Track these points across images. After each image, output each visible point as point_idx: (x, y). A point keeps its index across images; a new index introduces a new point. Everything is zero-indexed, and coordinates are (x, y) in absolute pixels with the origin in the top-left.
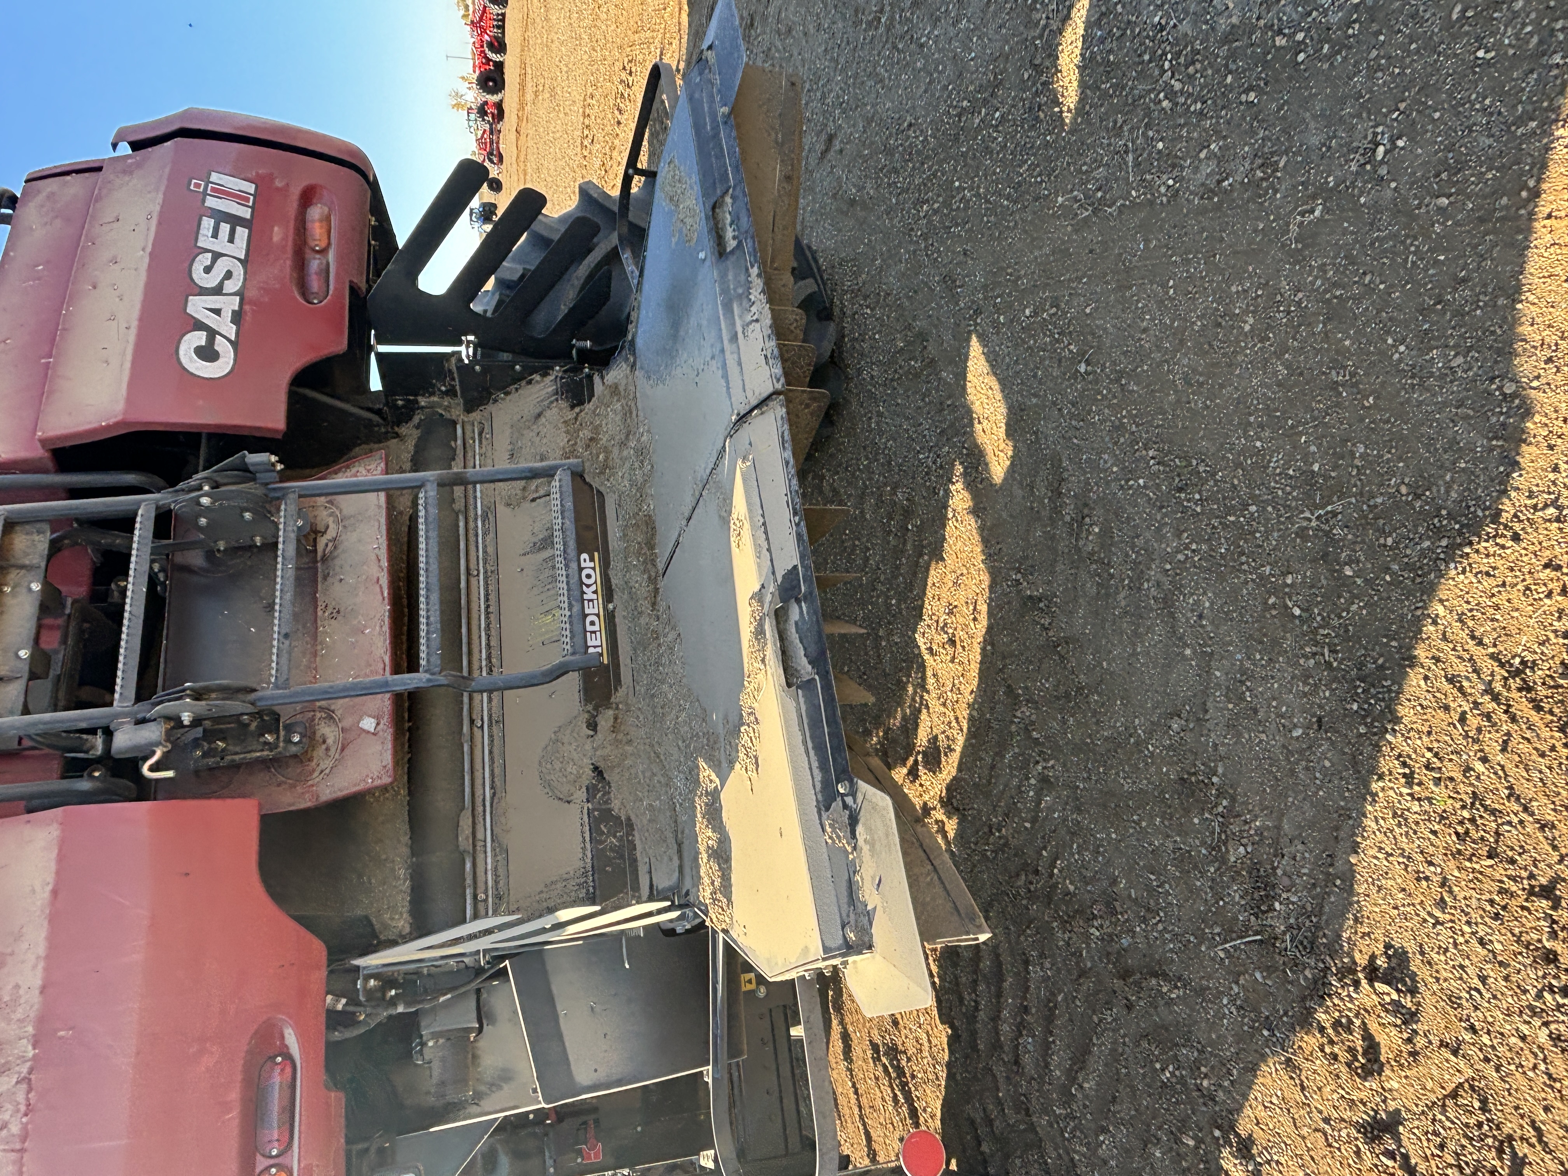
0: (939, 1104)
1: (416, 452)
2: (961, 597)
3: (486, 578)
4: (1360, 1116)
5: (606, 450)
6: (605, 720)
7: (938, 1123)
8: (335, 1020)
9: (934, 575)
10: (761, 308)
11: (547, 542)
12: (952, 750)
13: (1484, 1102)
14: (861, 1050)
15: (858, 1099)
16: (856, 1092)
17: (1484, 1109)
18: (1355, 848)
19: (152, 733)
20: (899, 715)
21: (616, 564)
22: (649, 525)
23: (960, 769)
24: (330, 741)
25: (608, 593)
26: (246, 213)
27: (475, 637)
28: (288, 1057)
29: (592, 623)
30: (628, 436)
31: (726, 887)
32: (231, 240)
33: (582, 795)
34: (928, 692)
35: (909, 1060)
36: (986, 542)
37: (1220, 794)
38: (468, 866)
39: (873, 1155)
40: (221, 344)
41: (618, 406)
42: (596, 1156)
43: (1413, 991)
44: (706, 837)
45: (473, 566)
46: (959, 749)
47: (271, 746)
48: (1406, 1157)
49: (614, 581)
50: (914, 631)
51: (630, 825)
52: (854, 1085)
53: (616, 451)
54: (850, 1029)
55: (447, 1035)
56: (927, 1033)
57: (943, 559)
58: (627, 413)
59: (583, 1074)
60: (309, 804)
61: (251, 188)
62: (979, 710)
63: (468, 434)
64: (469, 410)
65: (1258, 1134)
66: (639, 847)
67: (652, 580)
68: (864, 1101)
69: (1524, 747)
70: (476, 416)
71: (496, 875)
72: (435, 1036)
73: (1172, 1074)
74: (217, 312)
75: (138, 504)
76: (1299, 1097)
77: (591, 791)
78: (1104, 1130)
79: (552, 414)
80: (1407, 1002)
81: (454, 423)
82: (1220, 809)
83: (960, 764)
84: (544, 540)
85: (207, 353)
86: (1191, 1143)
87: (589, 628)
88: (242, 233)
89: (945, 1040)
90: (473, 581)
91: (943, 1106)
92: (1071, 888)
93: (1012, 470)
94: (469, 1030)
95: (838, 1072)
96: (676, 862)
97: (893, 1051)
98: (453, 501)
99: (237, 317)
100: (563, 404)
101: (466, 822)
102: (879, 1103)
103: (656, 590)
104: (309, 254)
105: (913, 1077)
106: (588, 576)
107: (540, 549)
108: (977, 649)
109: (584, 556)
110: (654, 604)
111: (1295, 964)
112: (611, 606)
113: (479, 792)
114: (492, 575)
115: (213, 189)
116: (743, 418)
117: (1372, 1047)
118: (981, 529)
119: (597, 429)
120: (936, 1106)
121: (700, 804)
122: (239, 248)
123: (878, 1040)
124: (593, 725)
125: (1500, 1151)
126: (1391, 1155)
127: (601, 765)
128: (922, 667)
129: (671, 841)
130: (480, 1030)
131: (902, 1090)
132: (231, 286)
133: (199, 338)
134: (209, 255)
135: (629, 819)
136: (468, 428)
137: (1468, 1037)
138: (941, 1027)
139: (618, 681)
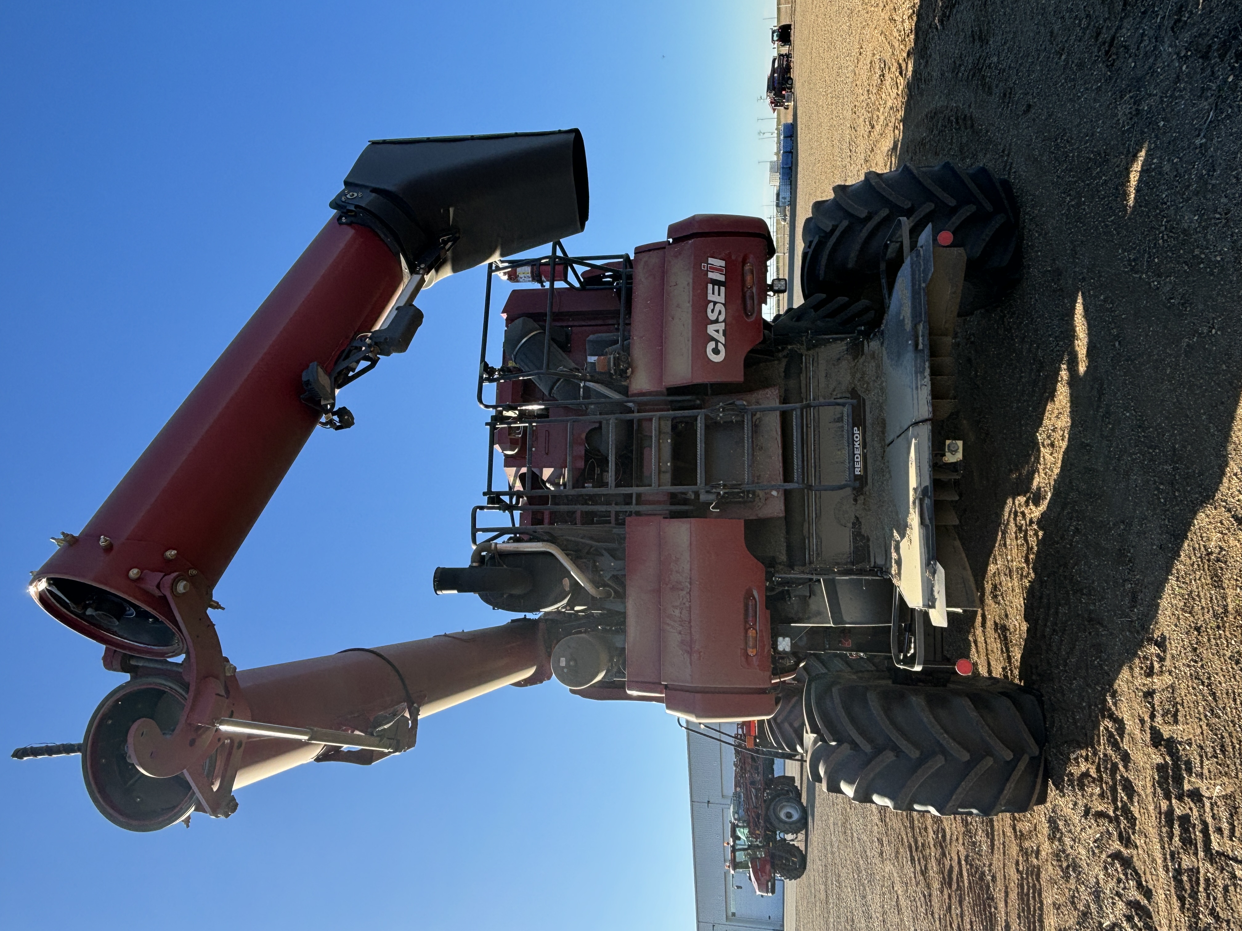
0: (1019, 656)
1: (786, 369)
2: (1059, 424)
3: (814, 428)
4: (1145, 689)
5: (868, 383)
6: (861, 499)
7: (1019, 664)
8: (767, 589)
9: (1049, 407)
10: (927, 380)
11: (840, 419)
12: (1046, 498)
13: (1173, 690)
14: (989, 624)
15: (986, 646)
16: (986, 642)
17: (1173, 693)
18: (1161, 598)
19: (711, 497)
20: (1026, 469)
21: (868, 434)
22: (883, 424)
23: (1048, 507)
24: (761, 496)
25: (864, 446)
26: (722, 278)
27: (809, 454)
28: (754, 598)
29: (857, 458)
30: (877, 378)
31: (899, 574)
32: (719, 295)
33: (850, 525)
34: (1040, 464)
35: (1010, 634)
36: (1072, 402)
37: (1130, 561)
38: (807, 541)
39: (990, 672)
40: (721, 347)
41: (874, 364)
42: (848, 644)
43: (1164, 652)
44: (894, 555)
45: (809, 422)
46: (1048, 498)
47: (743, 497)
48: (1154, 704)
49: (867, 440)
50: (1037, 431)
51: (868, 540)
52: (985, 639)
53: (871, 384)
54: (987, 613)
55: (799, 596)
56: (1019, 624)
57: (1054, 401)
58: (878, 366)
59: (846, 618)
60: (754, 518)
61: (723, 263)
62: (1059, 484)
63: (808, 361)
64: (808, 349)
65: (1119, 690)
66: (871, 547)
67: (883, 447)
68: (989, 648)
69: (1203, 581)
70: (811, 352)
71: (817, 546)
72: (795, 596)
73: (1098, 662)
74: (717, 331)
75: (699, 414)
76: (1131, 679)
77: (854, 524)
78: (1075, 679)
79: (844, 363)
80: (1162, 654)
81: (802, 355)
82: (1129, 566)
83: (1049, 504)
84: (838, 418)
85: (716, 351)
86: (1099, 689)
87: (856, 460)
88: (723, 289)
89: (1026, 628)
90: (809, 429)
91: (1021, 657)
92: (1079, 579)
93: (1086, 372)
94: (806, 596)
95: (979, 631)
96: (884, 557)
97: (1004, 628)
98: (801, 393)
99: (725, 334)
100: (849, 357)
101: (806, 525)
102: (995, 650)
103: (884, 451)
104: (746, 289)
105: (1011, 642)
106: (857, 437)
107: (837, 422)
108: (1062, 453)
109: (856, 428)
110: (882, 457)
111: (1138, 632)
112: (865, 451)
113: (811, 515)
114: (817, 427)
115: (711, 268)
116: (916, 423)
117: (1152, 667)
118: (1071, 395)
119: (864, 373)
120: (1018, 656)
121: (893, 543)
122: (722, 299)
123: (998, 621)
124: (855, 500)
125: (1173, 706)
126: (1149, 703)
127: (858, 516)
128: (1039, 451)
129: (883, 548)
130: (810, 596)
131: (1006, 647)
132: (722, 318)
133: (712, 345)
134: (712, 304)
135: (868, 536)
136: (808, 357)
137: (1173, 669)
138: (1025, 623)
139: (866, 482)
